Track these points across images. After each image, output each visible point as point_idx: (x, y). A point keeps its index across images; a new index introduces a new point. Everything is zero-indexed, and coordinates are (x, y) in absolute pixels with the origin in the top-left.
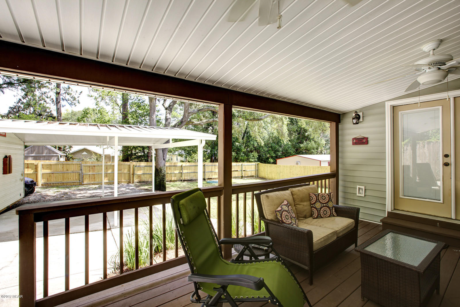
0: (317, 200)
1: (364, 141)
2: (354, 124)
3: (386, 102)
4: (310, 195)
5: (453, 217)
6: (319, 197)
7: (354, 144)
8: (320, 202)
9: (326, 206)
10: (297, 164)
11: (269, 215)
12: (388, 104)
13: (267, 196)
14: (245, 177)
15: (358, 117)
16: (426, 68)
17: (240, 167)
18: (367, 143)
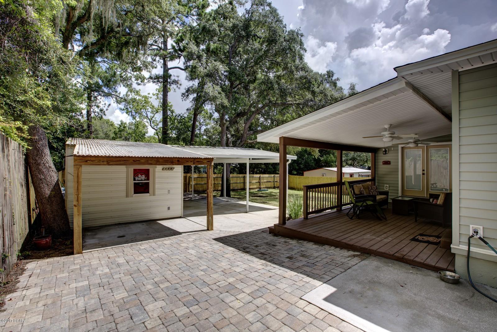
1: (389, 162)
2: (384, 154)
3: (399, 145)
5: (426, 196)
7: (383, 164)
8: (373, 189)
10: (323, 175)
14: (276, 187)
15: (385, 151)
17: (273, 178)
18: (390, 164)
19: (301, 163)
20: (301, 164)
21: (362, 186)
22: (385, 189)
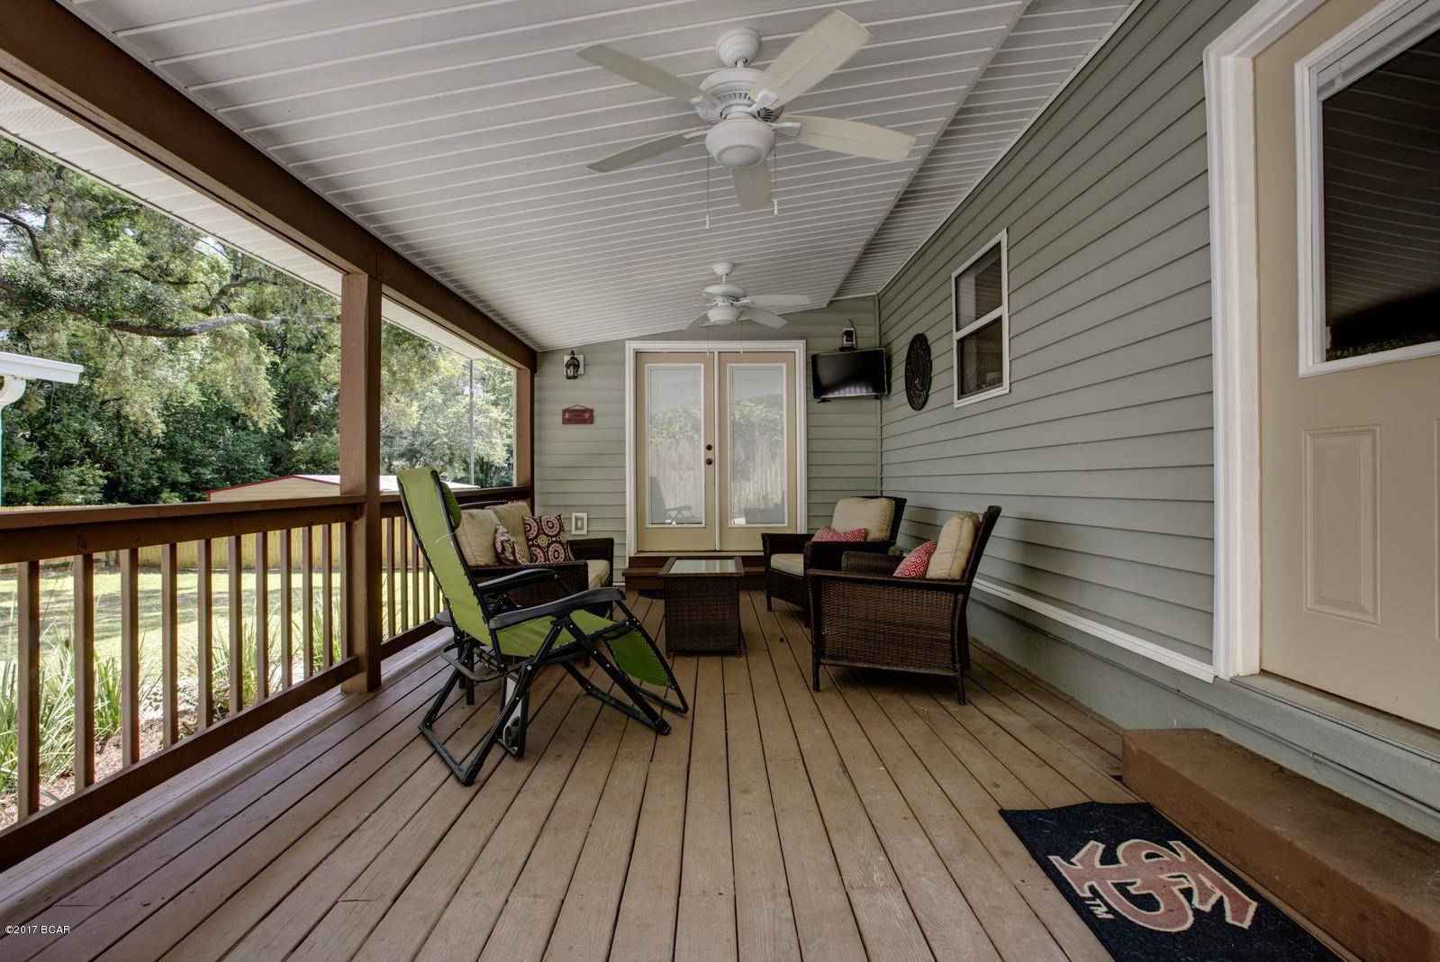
0: (541, 531)
1: (587, 415)
2: (569, 378)
3: (627, 342)
4: (524, 520)
5: (717, 547)
6: (543, 523)
7: (566, 422)
8: (545, 534)
9: (556, 542)
11: (480, 556)
12: (630, 347)
13: (471, 515)
15: (574, 363)
16: (719, 301)
18: (590, 421)
19: (203, 463)
20: (205, 466)
21: (496, 520)
22: (574, 532)
